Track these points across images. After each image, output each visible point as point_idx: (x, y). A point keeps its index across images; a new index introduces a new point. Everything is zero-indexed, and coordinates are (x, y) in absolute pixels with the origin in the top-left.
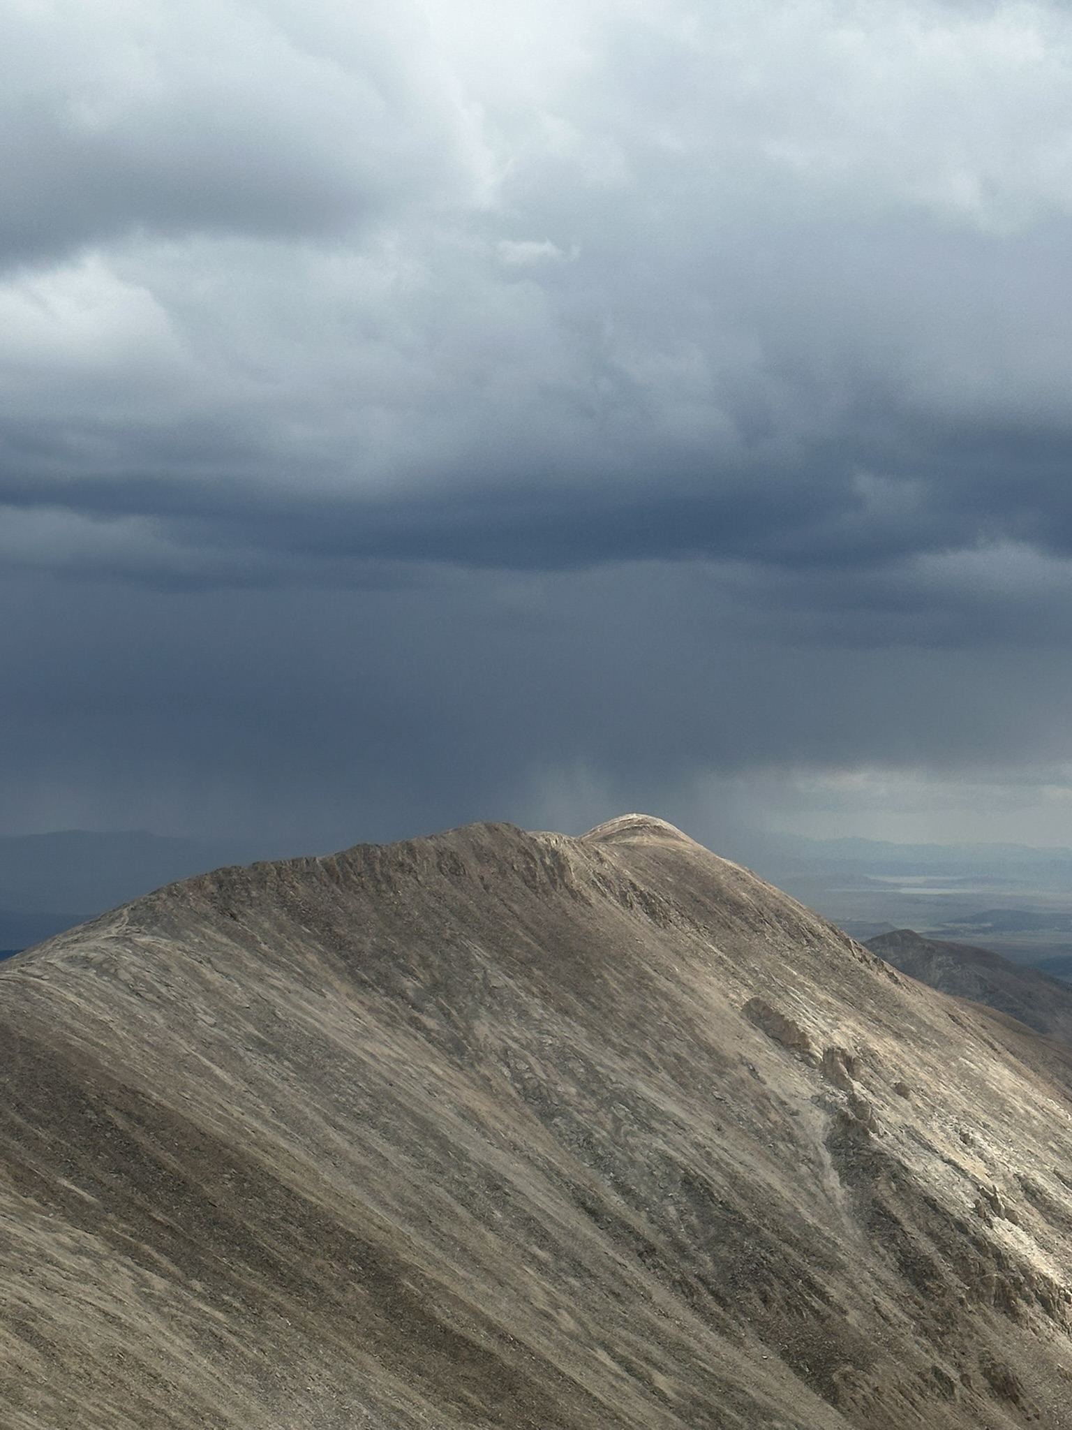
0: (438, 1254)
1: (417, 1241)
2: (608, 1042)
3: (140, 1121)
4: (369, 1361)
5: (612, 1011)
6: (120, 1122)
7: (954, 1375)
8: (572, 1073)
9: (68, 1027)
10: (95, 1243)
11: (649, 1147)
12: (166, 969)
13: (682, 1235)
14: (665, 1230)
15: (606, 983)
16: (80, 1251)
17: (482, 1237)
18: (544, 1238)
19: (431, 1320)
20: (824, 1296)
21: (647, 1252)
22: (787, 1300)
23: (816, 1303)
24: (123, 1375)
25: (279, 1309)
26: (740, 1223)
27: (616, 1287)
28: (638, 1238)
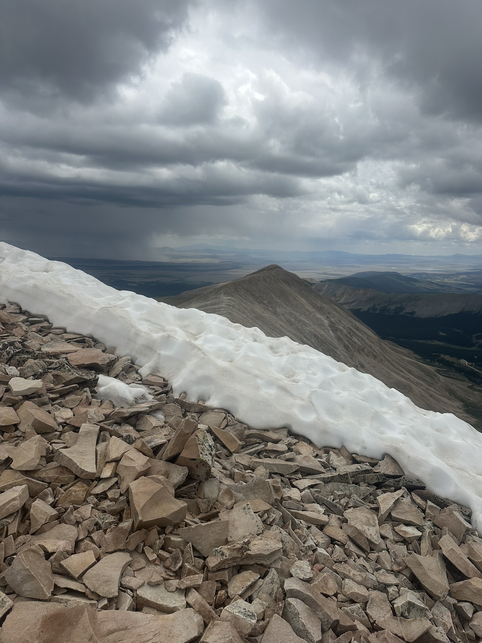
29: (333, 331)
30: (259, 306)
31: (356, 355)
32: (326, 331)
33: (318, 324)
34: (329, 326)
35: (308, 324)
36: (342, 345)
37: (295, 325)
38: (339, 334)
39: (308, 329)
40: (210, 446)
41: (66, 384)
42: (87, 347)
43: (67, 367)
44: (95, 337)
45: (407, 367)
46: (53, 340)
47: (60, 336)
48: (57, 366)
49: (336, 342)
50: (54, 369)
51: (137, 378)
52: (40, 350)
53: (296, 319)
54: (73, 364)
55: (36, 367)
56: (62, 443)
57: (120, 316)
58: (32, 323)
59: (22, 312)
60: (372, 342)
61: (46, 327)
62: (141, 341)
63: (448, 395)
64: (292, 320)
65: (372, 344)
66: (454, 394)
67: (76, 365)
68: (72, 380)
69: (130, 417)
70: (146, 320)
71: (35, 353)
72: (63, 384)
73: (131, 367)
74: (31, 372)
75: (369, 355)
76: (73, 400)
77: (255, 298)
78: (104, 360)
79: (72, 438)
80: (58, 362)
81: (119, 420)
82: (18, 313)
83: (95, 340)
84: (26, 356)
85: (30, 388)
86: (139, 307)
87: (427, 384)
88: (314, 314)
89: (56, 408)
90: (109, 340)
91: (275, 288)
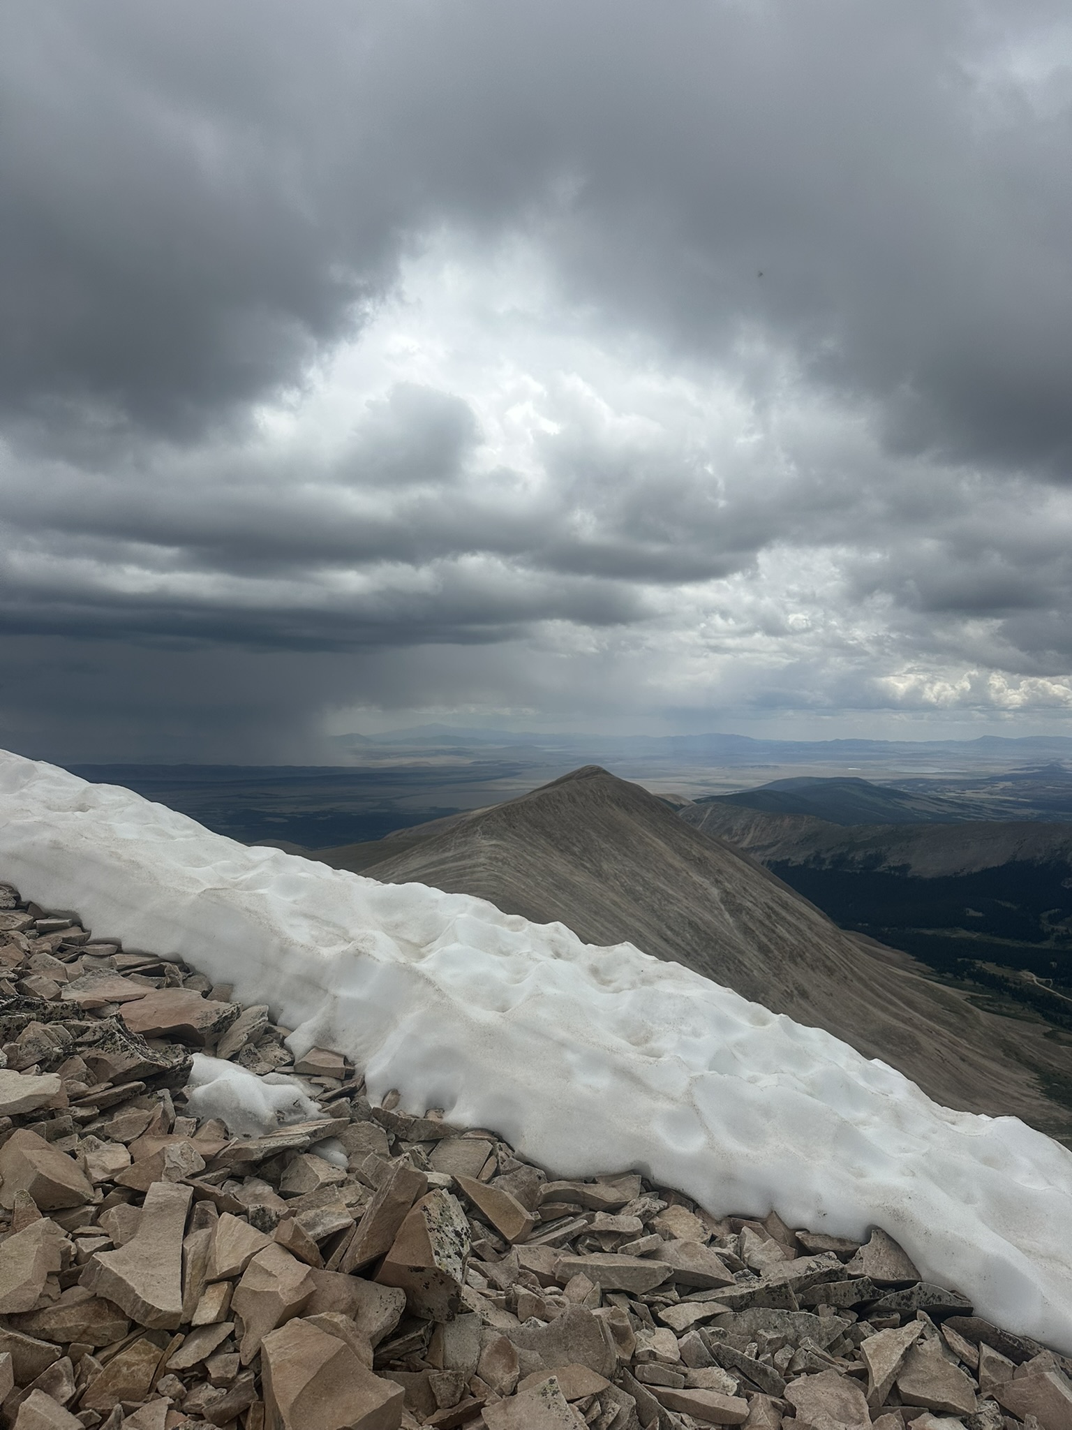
29: (731, 913)
30: (562, 860)
31: (786, 967)
32: (716, 912)
33: (697, 898)
34: (722, 901)
35: (673, 897)
36: (755, 946)
37: (646, 901)
38: (745, 918)
39: (676, 909)
40: (458, 1234)
41: (116, 1082)
42: (169, 986)
43: (121, 1040)
44: (186, 960)
45: (903, 992)
46: (90, 971)
47: (107, 959)
48: (96, 1038)
49: (738, 938)
50: (90, 1044)
51: (281, 1059)
52: (57, 998)
53: (647, 886)
54: (134, 1028)
55: (46, 1042)
56: (101, 1235)
57: (247, 910)
58: (44, 931)
59: (21, 906)
60: (819, 937)
61: (74, 939)
62: (292, 967)
63: (1002, 1054)
64: (637, 888)
65: (821, 942)
66: (1017, 1054)
67: (140, 1033)
68: (130, 1070)
69: (265, 1160)
70: (306, 916)
71: (45, 1008)
72: (109, 1081)
73: (268, 1031)
74: (34, 1055)
75: (817, 967)
76: (131, 1122)
77: (553, 840)
78: (206, 1017)
79: (126, 1221)
80: (100, 1028)
81: (238, 1168)
82: (11, 909)
83: (187, 969)
84: (24, 1015)
85: (31, 1096)
86: (292, 886)
87: (951, 1032)
88: (685, 874)
89: (91, 1143)
90: (218, 968)
91: (596, 817)
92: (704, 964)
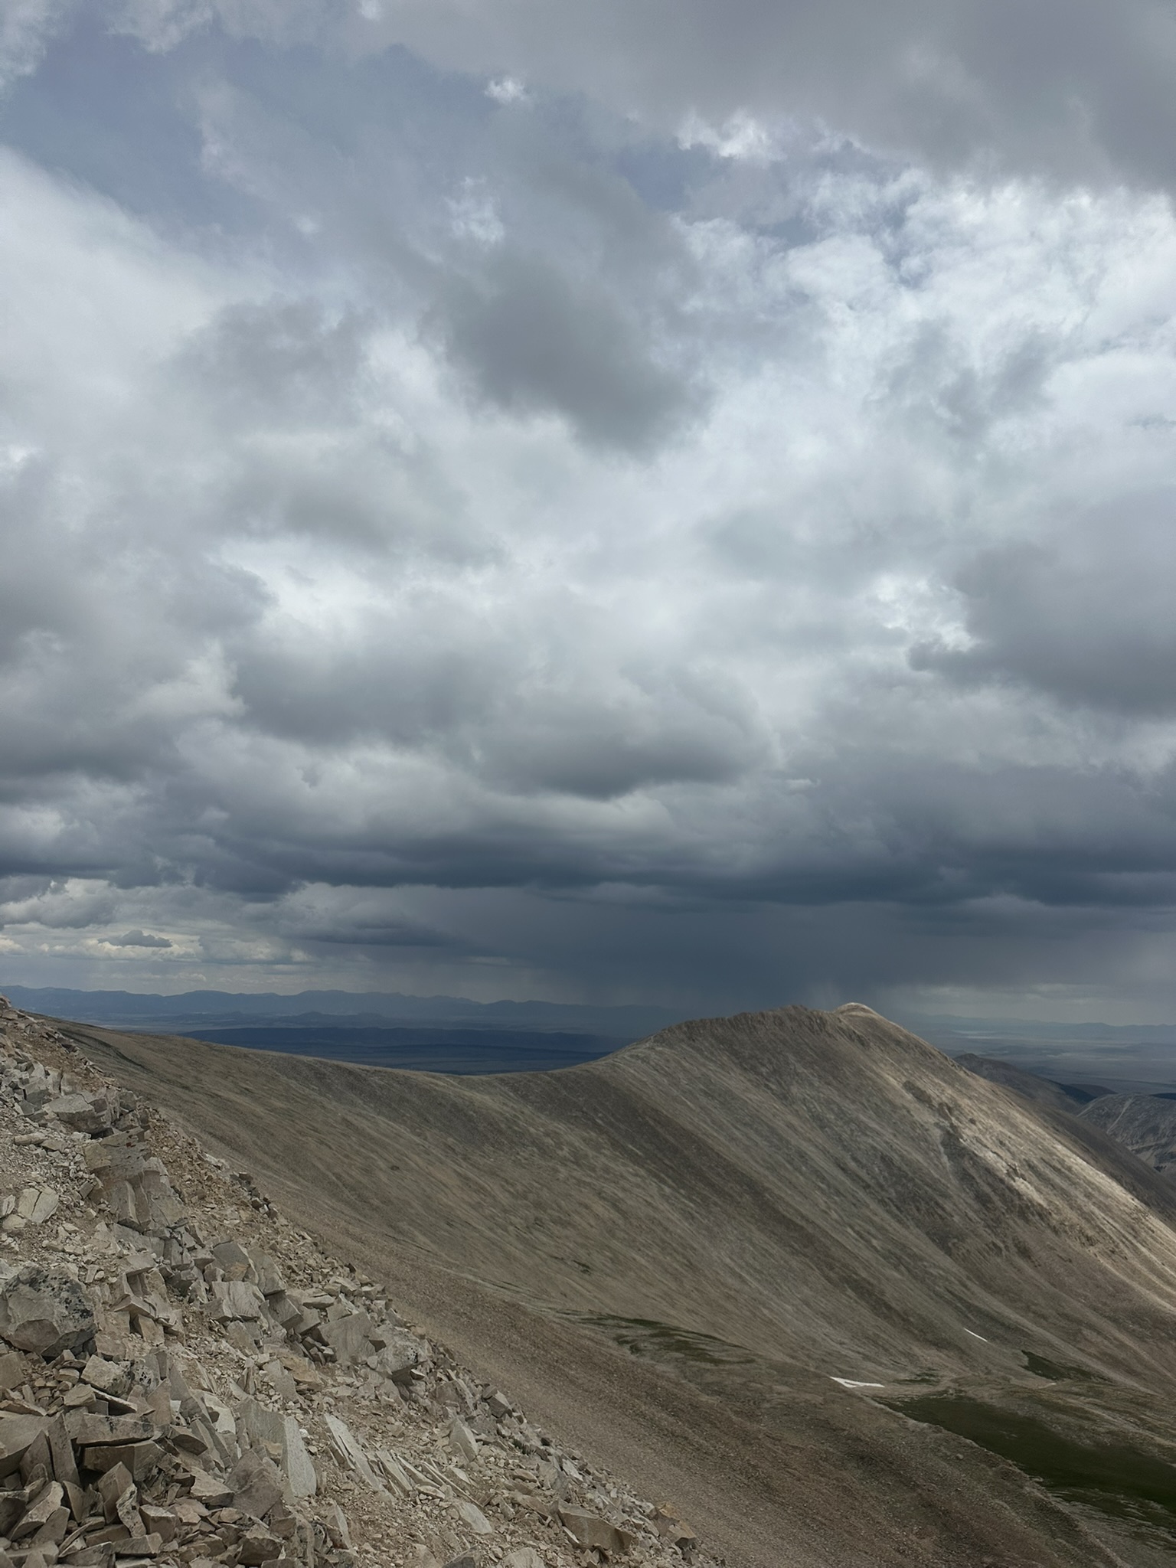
0: (780, 1184)
1: (771, 1178)
2: (847, 1097)
3: (659, 1123)
4: (753, 1228)
5: (848, 1084)
6: (651, 1122)
7: (1002, 1245)
8: (832, 1110)
9: (631, 1083)
10: (642, 1172)
11: (865, 1142)
12: (668, 1061)
13: (881, 1180)
14: (873, 1178)
15: (845, 1073)
16: (636, 1175)
17: (797, 1177)
18: (823, 1179)
19: (777, 1212)
20: (943, 1209)
21: (867, 1187)
22: (927, 1210)
23: (940, 1212)
24: (654, 1227)
25: (716, 1204)
26: (906, 1176)
27: (854, 1201)
28: (863, 1181)
29: (951, 1157)
30: (742, 1078)
31: (1011, 1222)
32: (932, 1154)
33: (912, 1138)
34: (943, 1144)
35: (872, 1130)
36: (971, 1194)
37: (833, 1129)
38: (967, 1164)
39: (870, 1141)
49: (952, 1184)
53: (842, 1116)
64: (828, 1116)
65: (1097, 1211)
75: (1066, 1232)
77: (738, 1059)
88: (905, 1113)
91: (806, 1043)
92: (887, 1200)
